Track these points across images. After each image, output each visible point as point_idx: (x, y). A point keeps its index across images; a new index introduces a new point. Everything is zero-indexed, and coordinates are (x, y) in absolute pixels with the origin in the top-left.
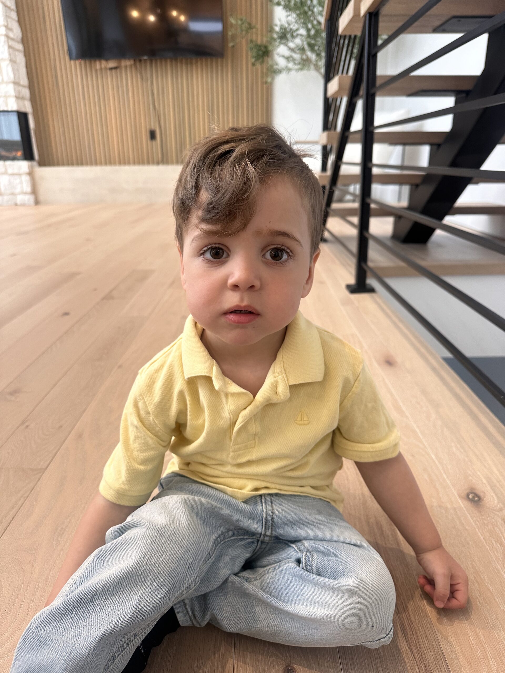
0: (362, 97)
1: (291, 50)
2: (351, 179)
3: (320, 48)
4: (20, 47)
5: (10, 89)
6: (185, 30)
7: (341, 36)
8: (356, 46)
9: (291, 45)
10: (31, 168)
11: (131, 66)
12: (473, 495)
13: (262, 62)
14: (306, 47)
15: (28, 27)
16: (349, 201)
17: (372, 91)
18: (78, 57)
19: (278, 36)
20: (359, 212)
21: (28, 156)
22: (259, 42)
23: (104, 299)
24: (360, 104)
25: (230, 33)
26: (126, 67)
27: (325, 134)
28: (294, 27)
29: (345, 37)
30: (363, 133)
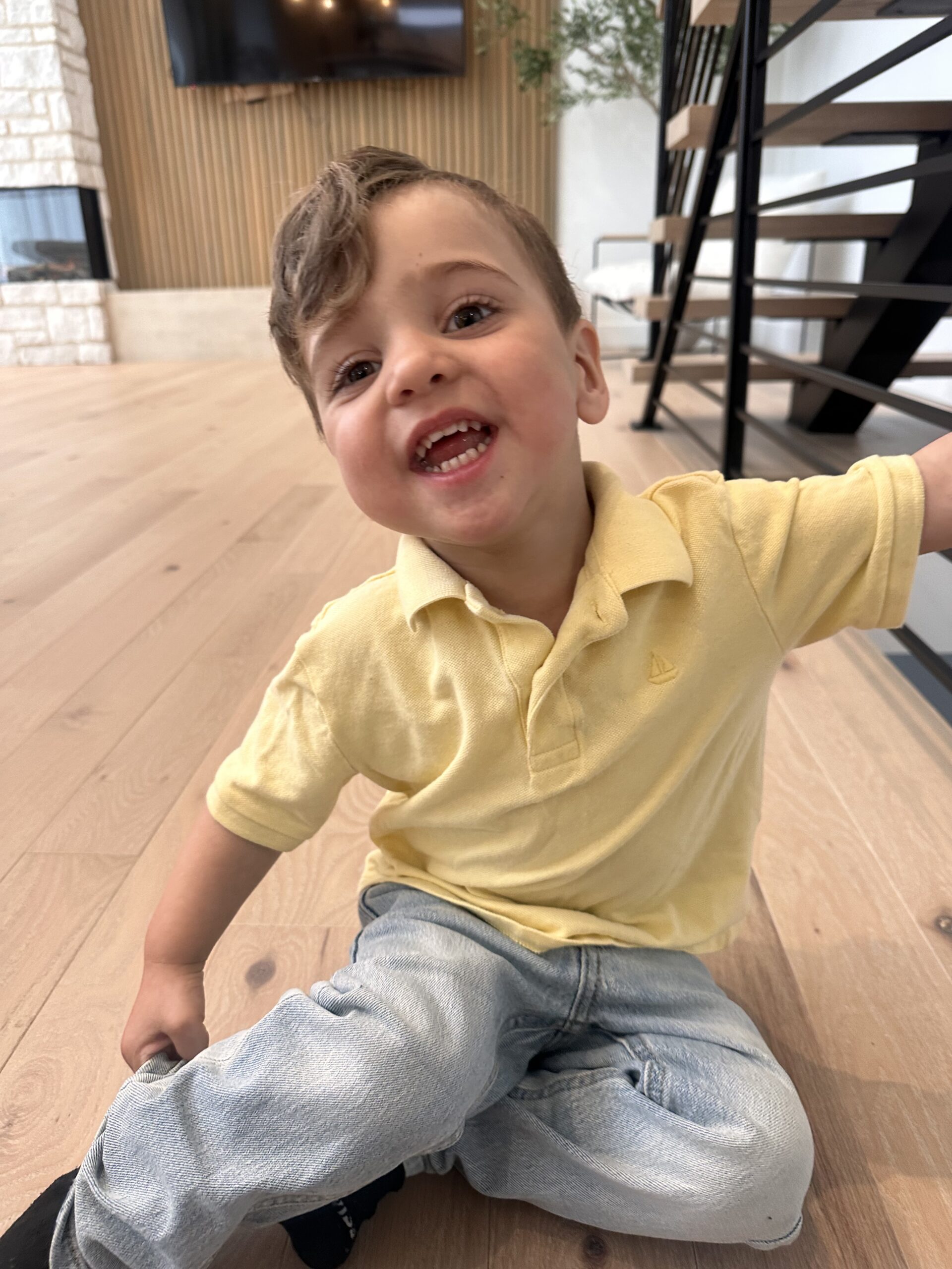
0: (734, 148)
1: (594, 59)
2: (711, 307)
3: (651, 54)
4: (82, 63)
5: (65, 145)
6: (390, 24)
7: (694, 28)
8: (725, 49)
9: (595, 48)
10: (105, 294)
11: (289, 97)
12: (948, 921)
13: (539, 84)
14: (624, 51)
15: (97, 26)
16: (704, 351)
17: (755, 136)
18: (188, 83)
19: (570, 32)
20: (727, 372)
21: (100, 271)
22: (533, 45)
23: (241, 540)
24: (731, 163)
25: (477, 29)
26: (279, 98)
27: (661, 221)
28: (601, 12)
29: (702, 29)
30: (736, 219)
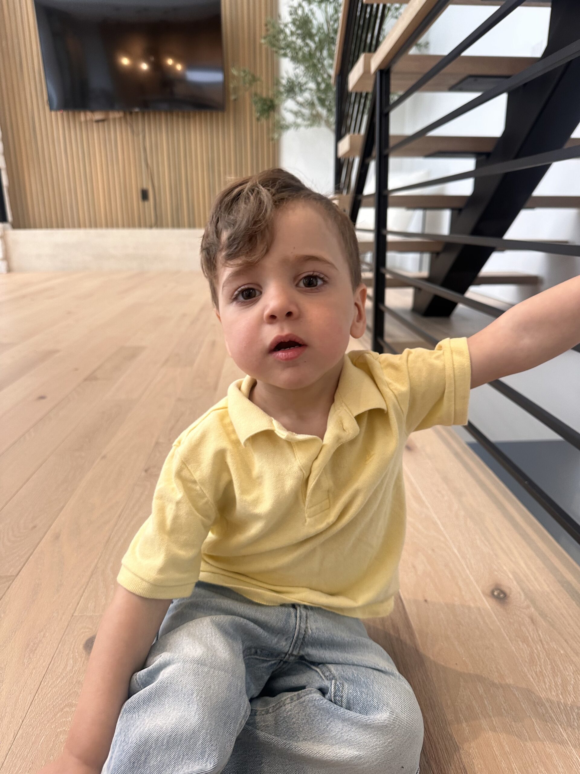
0: (374, 158)
1: (299, 105)
2: (366, 246)
3: (331, 104)
6: (181, 80)
7: (351, 93)
9: (300, 99)
10: (4, 230)
11: (120, 118)
12: (498, 591)
13: (268, 118)
14: (316, 102)
17: (385, 152)
18: (59, 108)
19: (285, 90)
20: (374, 282)
22: (264, 95)
23: (86, 380)
24: (373, 166)
25: (231, 86)
26: (114, 119)
28: (303, 80)
29: (356, 94)
30: (376, 197)
